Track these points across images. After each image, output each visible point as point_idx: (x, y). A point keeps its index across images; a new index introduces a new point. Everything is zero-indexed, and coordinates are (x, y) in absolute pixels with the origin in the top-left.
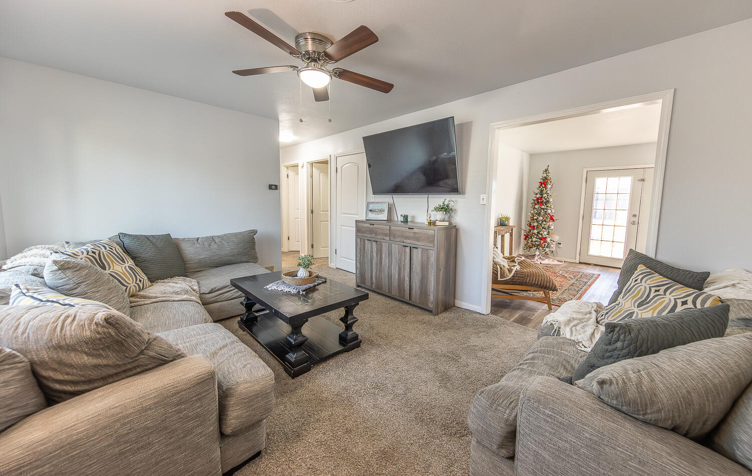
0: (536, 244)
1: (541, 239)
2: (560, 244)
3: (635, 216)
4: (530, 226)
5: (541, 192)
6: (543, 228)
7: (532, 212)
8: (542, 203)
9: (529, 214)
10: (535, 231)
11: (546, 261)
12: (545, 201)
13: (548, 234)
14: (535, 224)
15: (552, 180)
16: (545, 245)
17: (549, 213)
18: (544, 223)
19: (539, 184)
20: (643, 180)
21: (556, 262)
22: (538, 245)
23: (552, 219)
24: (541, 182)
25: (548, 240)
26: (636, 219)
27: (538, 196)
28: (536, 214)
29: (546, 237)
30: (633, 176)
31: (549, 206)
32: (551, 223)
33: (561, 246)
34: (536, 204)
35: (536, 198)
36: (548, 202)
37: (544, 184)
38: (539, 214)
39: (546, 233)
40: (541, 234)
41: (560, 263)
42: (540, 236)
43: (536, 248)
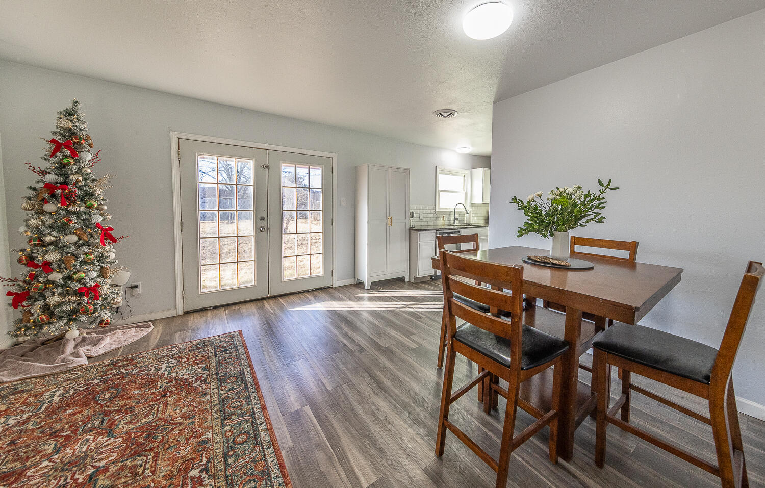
0: (63, 311)
1: (80, 293)
2: (136, 287)
3: (262, 219)
4: (30, 261)
5: (62, 167)
6: (83, 262)
7: (34, 222)
8: (68, 198)
9: (22, 229)
10: (56, 277)
11: (108, 343)
12: (78, 192)
13: (102, 274)
14: (53, 256)
15: (93, 140)
16: (95, 305)
17: (98, 225)
18: (85, 249)
19: (49, 147)
20: (267, 167)
21: (133, 335)
22: (74, 312)
23: (107, 235)
24: (53, 141)
25: (105, 289)
26: (264, 224)
27: (51, 178)
28: (51, 227)
29: (97, 285)
30: (254, 159)
31: (95, 204)
32: (107, 248)
33: (139, 290)
34: (45, 201)
35: (41, 185)
36: (91, 195)
37: (67, 146)
38: (64, 228)
39: (94, 274)
40: (79, 281)
41: (146, 332)
42: (78, 286)
43: (66, 320)
